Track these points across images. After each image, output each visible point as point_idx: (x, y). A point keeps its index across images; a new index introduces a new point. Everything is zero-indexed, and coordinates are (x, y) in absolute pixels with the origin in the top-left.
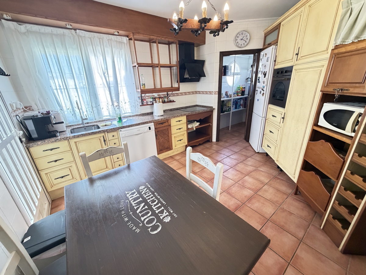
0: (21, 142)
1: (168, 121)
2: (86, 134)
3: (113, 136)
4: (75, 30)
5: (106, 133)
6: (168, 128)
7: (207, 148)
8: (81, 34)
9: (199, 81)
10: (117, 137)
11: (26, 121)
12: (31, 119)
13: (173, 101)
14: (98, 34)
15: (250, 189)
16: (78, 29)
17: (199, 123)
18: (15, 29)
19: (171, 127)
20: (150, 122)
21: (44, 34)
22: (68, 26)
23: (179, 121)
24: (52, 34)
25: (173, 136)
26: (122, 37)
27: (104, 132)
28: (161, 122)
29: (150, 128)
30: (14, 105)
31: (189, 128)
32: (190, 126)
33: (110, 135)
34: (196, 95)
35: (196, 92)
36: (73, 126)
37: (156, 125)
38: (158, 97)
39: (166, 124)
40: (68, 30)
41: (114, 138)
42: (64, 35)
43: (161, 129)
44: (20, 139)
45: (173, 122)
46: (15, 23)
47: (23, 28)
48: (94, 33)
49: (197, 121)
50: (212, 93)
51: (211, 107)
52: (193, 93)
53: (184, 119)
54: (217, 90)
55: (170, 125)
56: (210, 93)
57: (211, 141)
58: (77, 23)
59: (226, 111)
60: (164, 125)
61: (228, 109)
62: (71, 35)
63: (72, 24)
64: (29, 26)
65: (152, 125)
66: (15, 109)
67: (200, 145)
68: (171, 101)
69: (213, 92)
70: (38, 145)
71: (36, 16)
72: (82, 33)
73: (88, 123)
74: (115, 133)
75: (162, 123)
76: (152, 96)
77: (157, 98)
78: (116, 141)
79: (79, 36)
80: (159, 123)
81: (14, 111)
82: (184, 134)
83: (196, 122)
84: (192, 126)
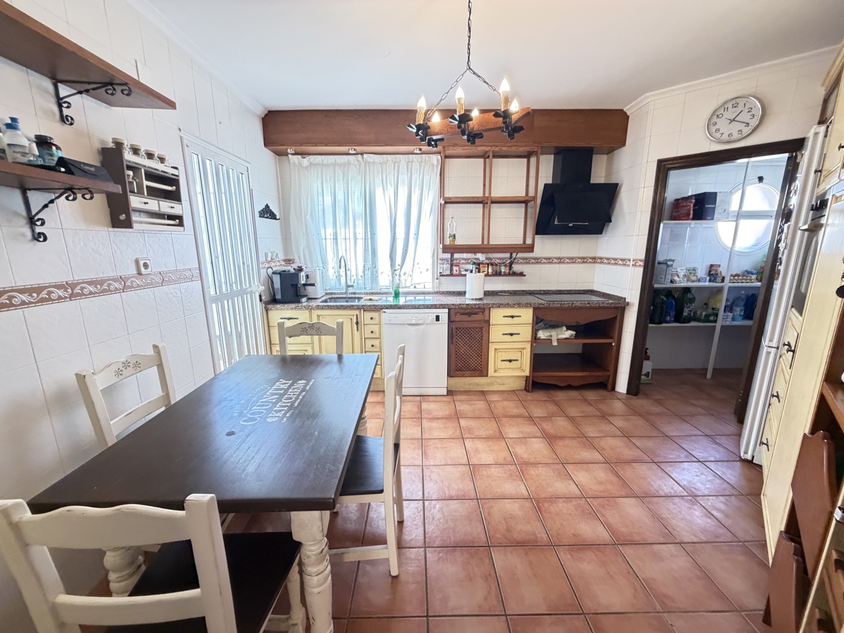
0: (261, 300)
1: (483, 313)
2: (333, 306)
3: (372, 318)
4: (362, 154)
5: (362, 311)
6: (483, 327)
7: (586, 400)
8: (369, 160)
9: (601, 233)
10: (377, 322)
11: (274, 275)
12: (280, 273)
13: (522, 274)
14: (392, 156)
15: (608, 527)
16: (366, 153)
17: (574, 333)
18: (299, 164)
19: (489, 325)
20: (442, 306)
21: (327, 165)
22: (351, 152)
23: (512, 317)
24: (335, 164)
25: (492, 347)
26: (430, 155)
27: (358, 309)
28: (467, 311)
29: (438, 318)
30: (270, 255)
31: (539, 339)
32: (542, 334)
33: (368, 315)
34: (592, 265)
35: (594, 258)
36: (335, 294)
37: (456, 315)
38: (487, 261)
39: (479, 317)
40: (353, 157)
41: (373, 322)
42: (349, 163)
43: (466, 325)
44: (260, 296)
45: (497, 316)
46: (299, 157)
47: (306, 161)
48: (388, 156)
49: (569, 328)
50: (628, 263)
51: (622, 298)
52: (584, 260)
53: (527, 315)
54: (643, 256)
55: (488, 322)
56: (624, 262)
57: (609, 386)
58: (361, 145)
59: (699, 320)
60: (474, 317)
61: (707, 316)
62: (356, 162)
63: (355, 148)
64: (312, 158)
65: (444, 314)
66: (269, 259)
67: (569, 387)
68: (515, 274)
69: (629, 260)
70: (277, 309)
71: (316, 146)
72: (370, 158)
73: (355, 293)
74: (375, 315)
75: (469, 314)
76: (475, 259)
77: (483, 264)
78: (376, 329)
79: (366, 163)
80: (462, 311)
81: (269, 262)
82: (524, 349)
83: (564, 328)
84: (549, 334)
